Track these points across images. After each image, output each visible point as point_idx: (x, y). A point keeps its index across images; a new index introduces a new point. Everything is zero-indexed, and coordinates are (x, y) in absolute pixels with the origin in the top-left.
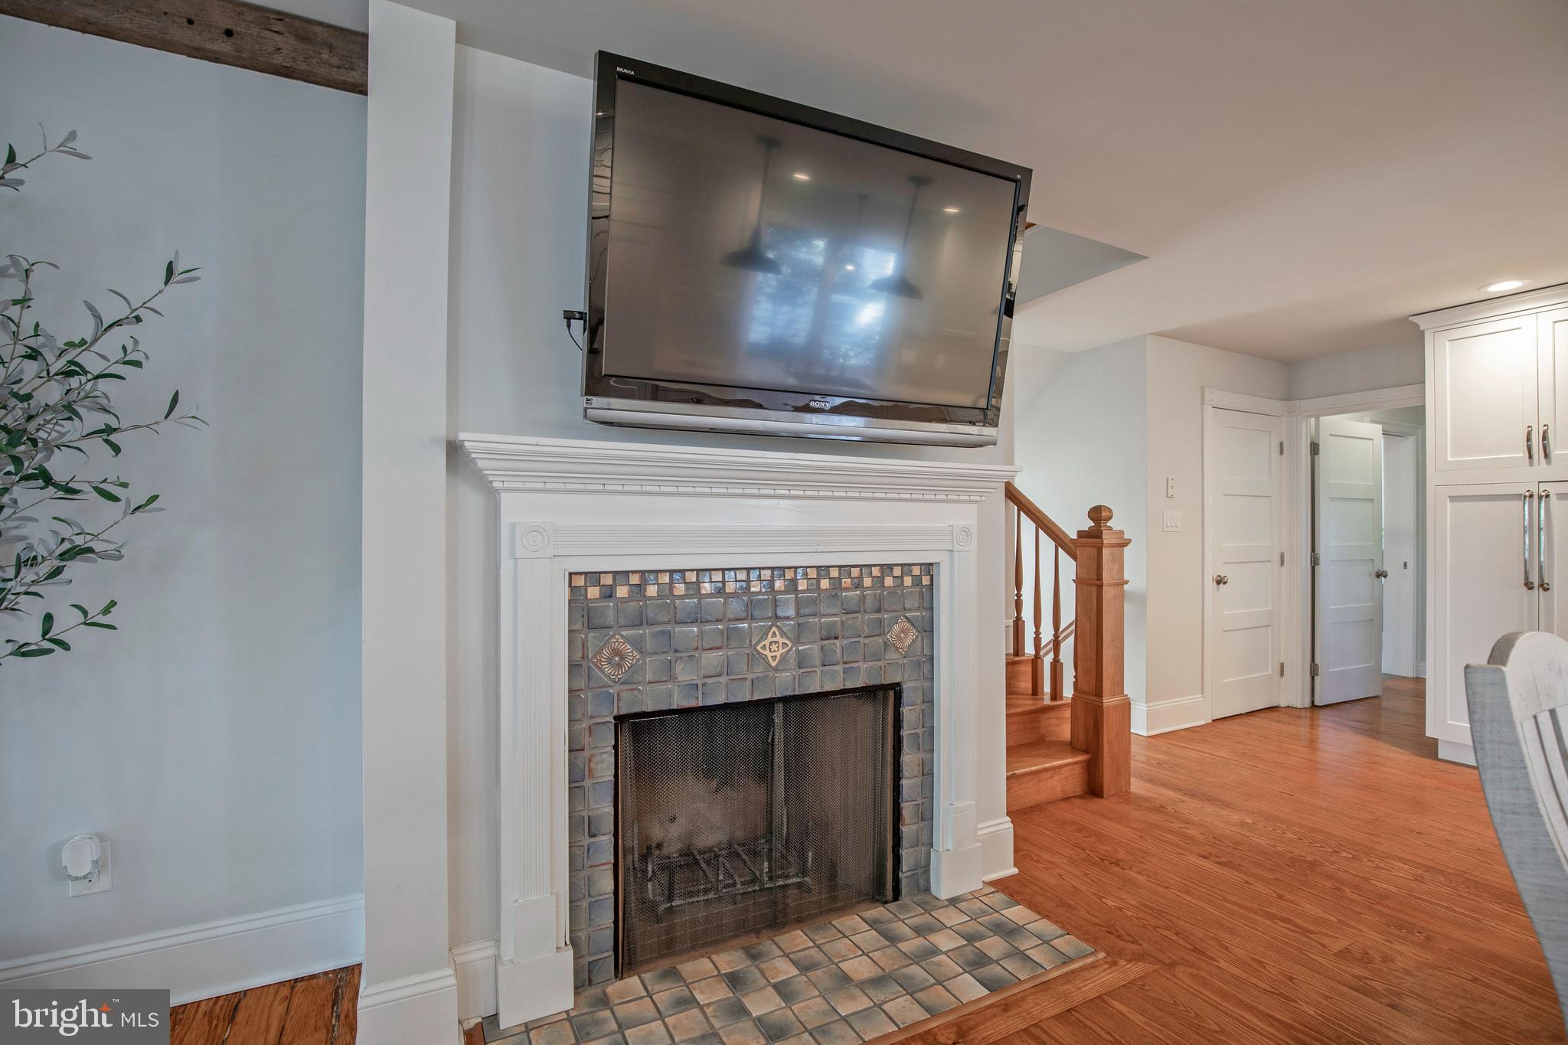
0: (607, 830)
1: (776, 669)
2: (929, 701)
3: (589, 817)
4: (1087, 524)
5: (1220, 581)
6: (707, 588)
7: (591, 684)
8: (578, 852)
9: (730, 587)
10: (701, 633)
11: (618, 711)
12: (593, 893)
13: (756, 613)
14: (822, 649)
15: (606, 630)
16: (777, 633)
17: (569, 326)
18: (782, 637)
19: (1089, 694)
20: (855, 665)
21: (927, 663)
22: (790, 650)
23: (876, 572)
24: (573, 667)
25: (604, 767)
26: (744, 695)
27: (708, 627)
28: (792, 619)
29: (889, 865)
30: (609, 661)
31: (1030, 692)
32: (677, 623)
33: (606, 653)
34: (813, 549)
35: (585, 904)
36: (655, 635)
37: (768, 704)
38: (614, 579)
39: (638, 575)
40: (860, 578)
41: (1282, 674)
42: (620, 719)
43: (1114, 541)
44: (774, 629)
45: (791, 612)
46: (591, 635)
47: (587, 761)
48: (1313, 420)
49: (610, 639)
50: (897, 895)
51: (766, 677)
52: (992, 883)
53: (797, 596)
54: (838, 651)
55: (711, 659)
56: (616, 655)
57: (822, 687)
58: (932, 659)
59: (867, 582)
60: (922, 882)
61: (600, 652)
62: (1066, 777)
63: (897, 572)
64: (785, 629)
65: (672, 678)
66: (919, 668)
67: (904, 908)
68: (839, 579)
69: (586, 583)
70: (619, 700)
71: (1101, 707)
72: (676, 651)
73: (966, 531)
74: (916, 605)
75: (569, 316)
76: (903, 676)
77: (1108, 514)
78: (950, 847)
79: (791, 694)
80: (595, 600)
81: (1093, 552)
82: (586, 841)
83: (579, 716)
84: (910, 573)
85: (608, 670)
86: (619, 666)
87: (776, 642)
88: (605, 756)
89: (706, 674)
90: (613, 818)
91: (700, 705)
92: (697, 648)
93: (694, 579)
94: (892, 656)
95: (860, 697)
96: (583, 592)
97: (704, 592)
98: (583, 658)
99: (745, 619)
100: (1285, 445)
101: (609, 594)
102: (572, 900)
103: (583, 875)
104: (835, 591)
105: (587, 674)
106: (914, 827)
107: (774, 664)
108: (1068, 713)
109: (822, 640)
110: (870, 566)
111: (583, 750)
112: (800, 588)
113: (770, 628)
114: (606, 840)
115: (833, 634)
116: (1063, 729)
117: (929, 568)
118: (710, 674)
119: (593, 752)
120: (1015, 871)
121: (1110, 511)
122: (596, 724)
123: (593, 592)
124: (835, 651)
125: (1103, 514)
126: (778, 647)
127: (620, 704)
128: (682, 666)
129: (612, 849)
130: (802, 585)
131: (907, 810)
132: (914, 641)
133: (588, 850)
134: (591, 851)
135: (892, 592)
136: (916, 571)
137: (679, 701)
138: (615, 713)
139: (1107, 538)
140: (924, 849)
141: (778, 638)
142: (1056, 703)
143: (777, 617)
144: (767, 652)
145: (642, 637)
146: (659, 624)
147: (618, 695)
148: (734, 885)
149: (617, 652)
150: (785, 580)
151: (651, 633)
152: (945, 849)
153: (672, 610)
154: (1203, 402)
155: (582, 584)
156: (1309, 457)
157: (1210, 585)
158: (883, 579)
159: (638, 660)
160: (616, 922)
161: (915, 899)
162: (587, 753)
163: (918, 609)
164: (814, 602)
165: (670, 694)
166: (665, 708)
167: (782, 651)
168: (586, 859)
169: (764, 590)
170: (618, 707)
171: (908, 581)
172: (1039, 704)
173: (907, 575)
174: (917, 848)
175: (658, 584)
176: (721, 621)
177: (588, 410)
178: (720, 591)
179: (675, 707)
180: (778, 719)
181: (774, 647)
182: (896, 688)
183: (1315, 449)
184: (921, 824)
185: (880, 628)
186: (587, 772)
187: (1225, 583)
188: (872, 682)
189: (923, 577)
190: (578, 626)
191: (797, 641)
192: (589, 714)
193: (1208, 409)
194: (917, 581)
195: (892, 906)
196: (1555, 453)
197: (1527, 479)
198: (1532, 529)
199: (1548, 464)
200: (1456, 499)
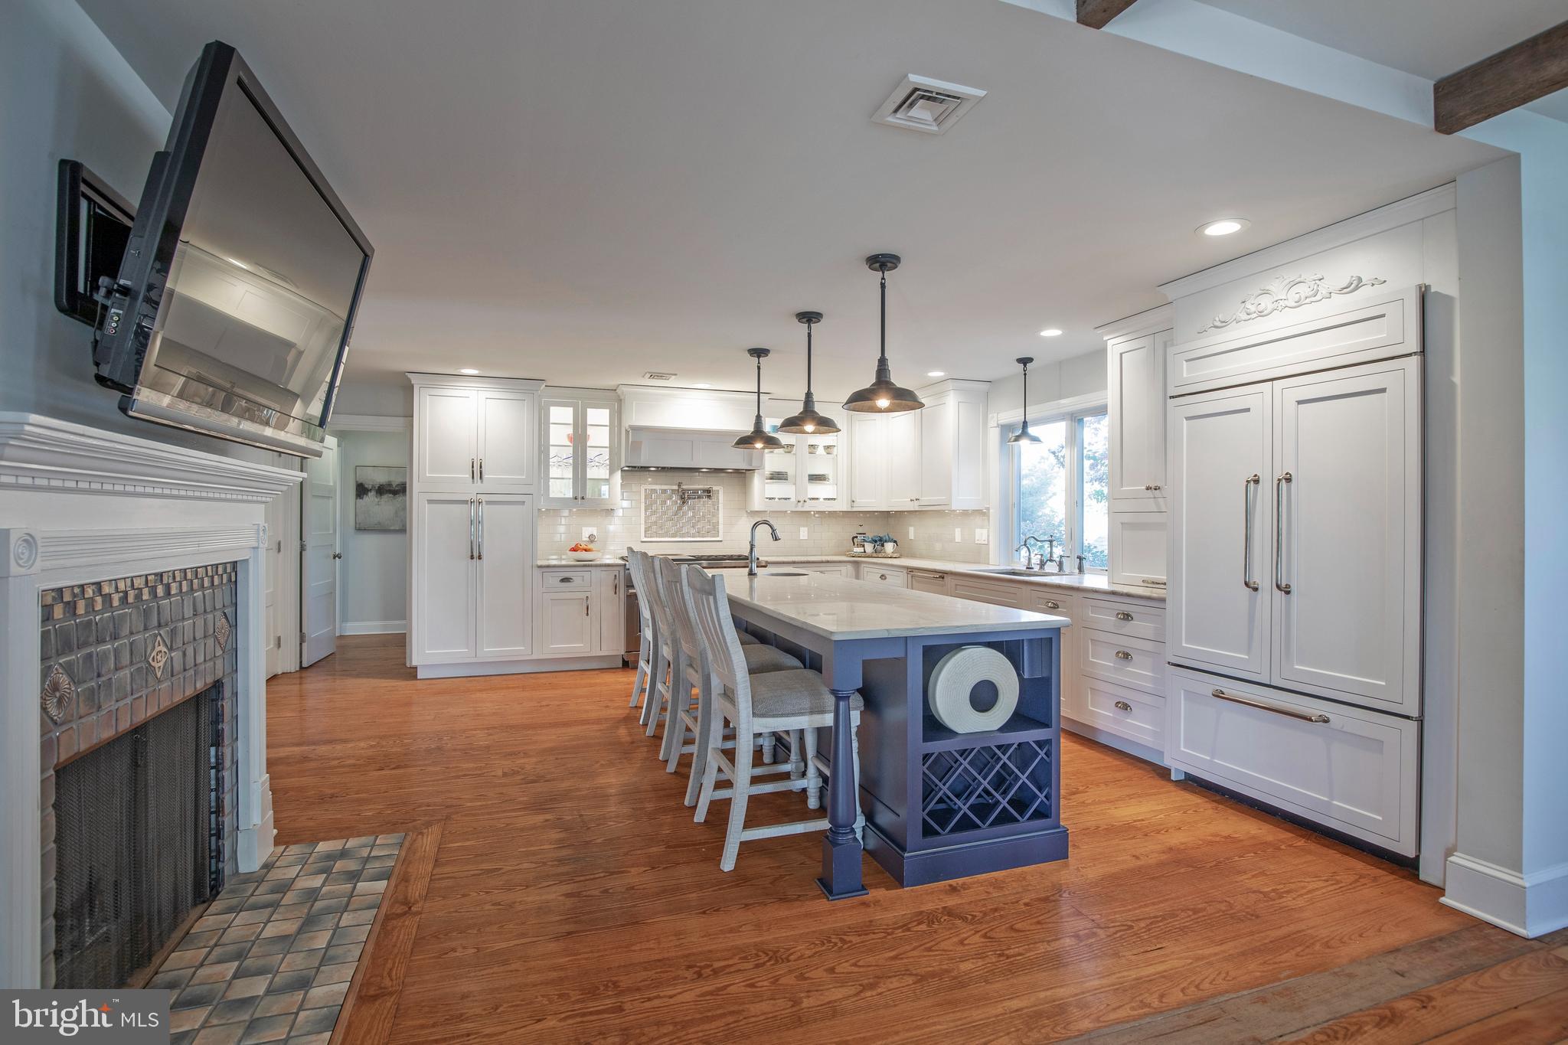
1: (160, 680)
2: (235, 690)
6: (115, 599)
9: (130, 596)
11: (58, 757)
13: (148, 623)
15: (49, 661)
16: (160, 641)
18: (163, 644)
21: (233, 657)
22: (168, 657)
23: (210, 571)
26: (142, 713)
28: (168, 626)
32: (98, 642)
33: (49, 689)
40: (203, 579)
41: (279, 646)
42: (56, 771)
44: (159, 637)
49: (52, 671)
51: (154, 690)
53: (170, 602)
54: (193, 654)
56: (57, 690)
57: (184, 693)
58: (236, 652)
59: (206, 582)
63: (220, 570)
64: (165, 637)
66: (231, 662)
68: (192, 580)
70: (59, 745)
72: (99, 675)
73: (264, 529)
74: (229, 601)
76: (223, 671)
78: (257, 821)
84: (226, 571)
85: (51, 710)
86: (60, 703)
87: (160, 652)
93: (108, 590)
94: (218, 652)
97: (115, 604)
106: (230, 816)
107: (159, 675)
109: (184, 644)
110: (207, 567)
112: (172, 593)
113: (157, 636)
117: (235, 565)
124: (191, 655)
126: (162, 656)
127: (60, 749)
128: (103, 693)
130: (173, 588)
131: (227, 800)
132: (228, 636)
136: (229, 569)
138: (56, 762)
140: (235, 833)
141: (161, 647)
143: (160, 626)
144: (155, 664)
147: (58, 739)
149: (57, 687)
150: (163, 584)
151: (81, 658)
152: (253, 824)
153: (94, 627)
158: (214, 578)
161: (235, 883)
163: (230, 605)
167: (163, 660)
170: (58, 753)
171: (225, 578)
174: (232, 835)
178: (124, 602)
181: (159, 658)
184: (233, 812)
188: (209, 681)
189: (232, 574)
191: (171, 647)
194: (229, 578)
196: (485, 476)
197: (471, 490)
198: (476, 522)
199: (482, 482)
200: (430, 502)
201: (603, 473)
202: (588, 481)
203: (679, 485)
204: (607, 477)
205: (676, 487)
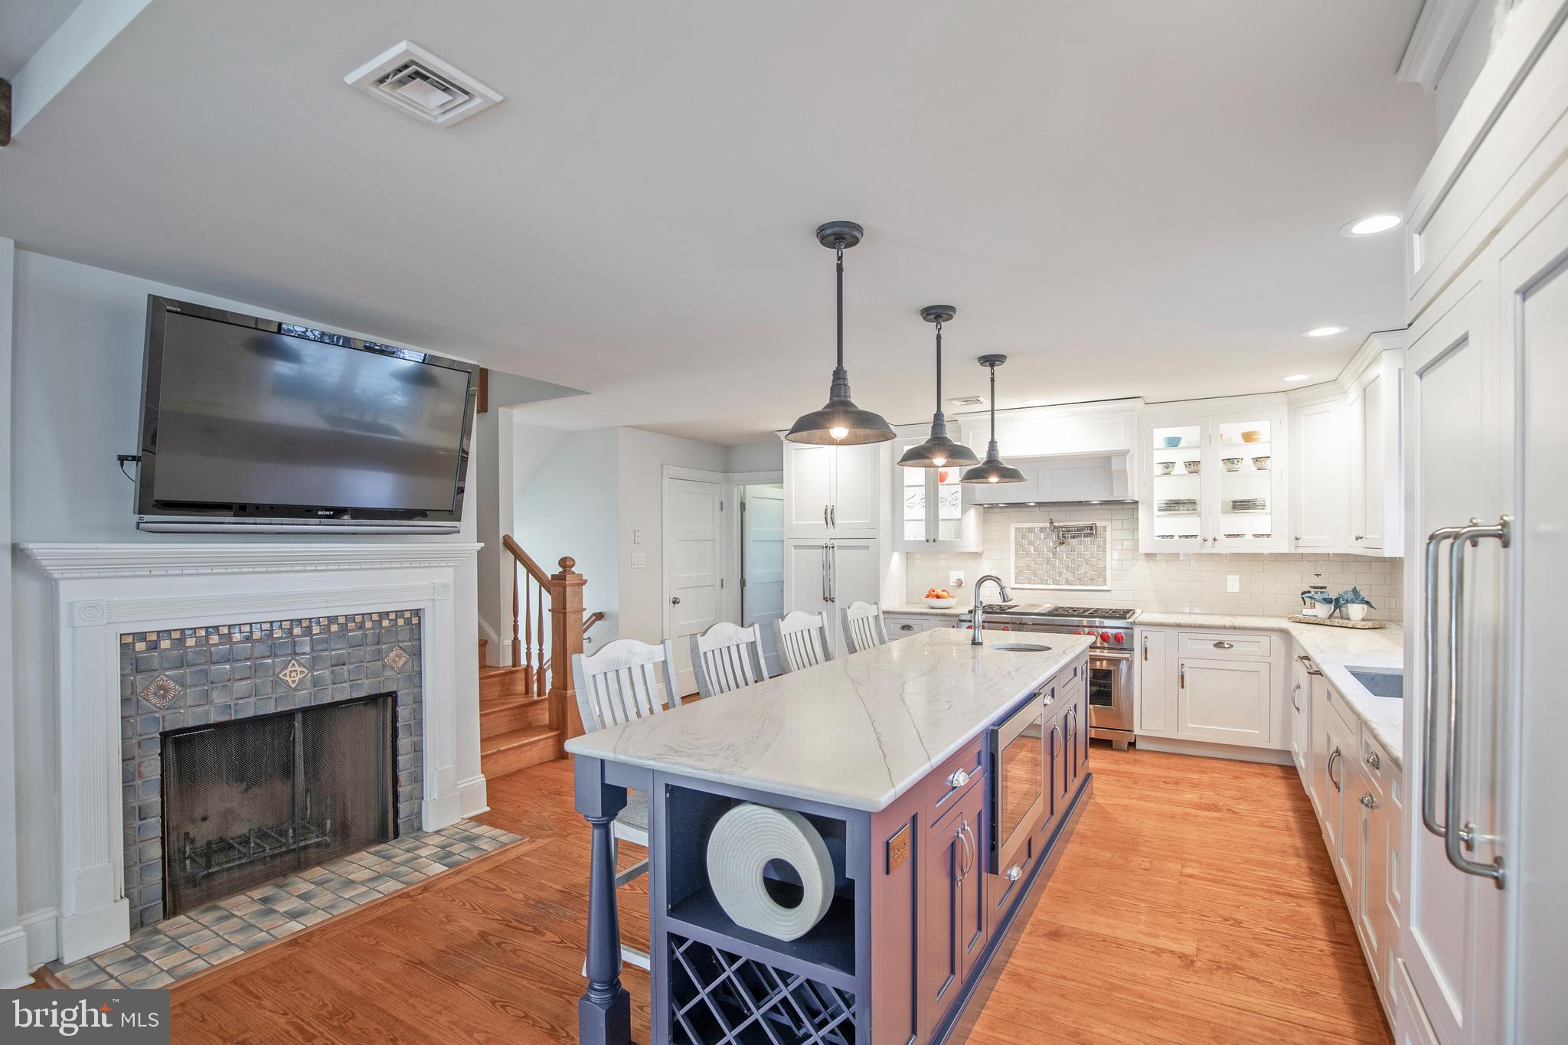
0: (156, 814)
1: (295, 689)
2: (418, 701)
3: (139, 807)
4: (558, 570)
5: (675, 602)
6: (237, 637)
7: (139, 712)
8: (130, 832)
9: (257, 635)
10: (233, 669)
11: (163, 728)
12: (143, 860)
13: (278, 652)
14: (333, 672)
15: (152, 673)
16: (296, 664)
17: (122, 465)
18: (299, 666)
19: (560, 689)
20: (359, 682)
21: (416, 677)
22: (307, 675)
23: (375, 617)
24: (125, 701)
25: (152, 767)
26: (270, 709)
27: (239, 664)
28: (308, 654)
29: (390, 816)
30: (155, 694)
31: (524, 693)
32: (212, 663)
33: (152, 689)
34: (324, 605)
35: (137, 869)
36: (192, 673)
37: (289, 715)
38: (158, 636)
39: (179, 632)
40: (363, 622)
42: (165, 736)
43: (574, 582)
44: (293, 662)
45: (307, 649)
46: (139, 677)
47: (137, 766)
48: (742, 487)
49: (156, 678)
50: (396, 835)
51: (287, 695)
52: (471, 819)
53: (311, 638)
54: (346, 673)
55: (241, 687)
56: (161, 689)
57: (333, 699)
58: (420, 673)
59: (368, 624)
60: (415, 824)
61: (147, 688)
62: (542, 749)
63: (392, 616)
64: (302, 661)
65: (209, 702)
66: (411, 680)
67: (402, 841)
68: (346, 624)
69: (133, 640)
70: (164, 721)
71: (566, 697)
72: (212, 683)
73: (444, 586)
74: (408, 638)
75: (122, 459)
76: (398, 686)
77: (571, 563)
78: (436, 797)
79: (309, 705)
80: (142, 652)
81: (561, 589)
82: (137, 823)
83: (130, 734)
84: (402, 616)
85: (154, 700)
86: (164, 697)
87: (294, 671)
88: (152, 761)
89: (238, 697)
90: (160, 805)
91: (233, 718)
92: (230, 680)
93: (227, 632)
94: (389, 673)
95: (365, 705)
96: (131, 647)
97: (235, 640)
98: (132, 693)
99: (269, 656)
100: (724, 503)
101: (154, 646)
102: (127, 868)
103: (134, 848)
104: (343, 632)
105: (136, 704)
106: (409, 788)
107: (293, 686)
108: (546, 705)
109: (333, 666)
110: (371, 614)
111: (133, 759)
112: (314, 632)
113: (291, 661)
114: (155, 822)
115: (341, 662)
116: (544, 716)
117: (417, 613)
118: (240, 696)
119: (142, 760)
120: (488, 809)
121: (573, 560)
122: (143, 739)
123: (140, 646)
124: (343, 674)
125: (568, 563)
126: (297, 674)
127: (166, 724)
128: (217, 694)
129: (160, 826)
130: (316, 630)
131: (403, 776)
132: (406, 662)
133: (139, 830)
134: (141, 830)
135: (388, 630)
136: (407, 615)
137: (214, 718)
138: (161, 730)
139: (569, 579)
140: (417, 801)
141: (297, 668)
142: (539, 698)
143: (296, 654)
144: (288, 678)
145: (183, 676)
146: (197, 665)
147: (163, 717)
148: (264, 851)
149: (161, 687)
150: (302, 627)
151: (190, 673)
152: (432, 798)
153: (208, 654)
154: (662, 475)
155: (131, 641)
156: (739, 512)
157: (667, 604)
158: (381, 622)
159: (180, 692)
160: (164, 879)
161: (410, 836)
162: (136, 762)
163: (409, 640)
164: (326, 641)
165: (207, 713)
166: (203, 723)
167: (300, 676)
168: (137, 837)
169: (284, 636)
170: (163, 726)
171: (401, 622)
172: (530, 700)
173: (400, 618)
174: (411, 802)
175: (196, 637)
176: (249, 659)
177: (141, 524)
178: (248, 638)
179: (212, 722)
180: (298, 724)
181: (293, 674)
182: (393, 695)
183: (743, 506)
184: (414, 785)
185: (379, 656)
186: (137, 773)
187: (678, 603)
188: (373, 692)
189: (413, 619)
190: (128, 671)
191: (312, 668)
192: (138, 733)
193: (666, 481)
194: (408, 622)
195: (393, 842)
196: (837, 522)
197: (825, 535)
198: (827, 566)
199: (834, 528)
200: (796, 547)
201: (957, 513)
202: (941, 523)
203: (1051, 523)
204: (960, 517)
205: (1048, 525)
